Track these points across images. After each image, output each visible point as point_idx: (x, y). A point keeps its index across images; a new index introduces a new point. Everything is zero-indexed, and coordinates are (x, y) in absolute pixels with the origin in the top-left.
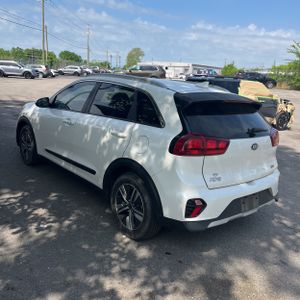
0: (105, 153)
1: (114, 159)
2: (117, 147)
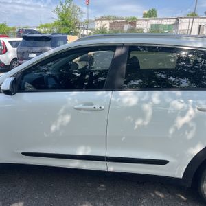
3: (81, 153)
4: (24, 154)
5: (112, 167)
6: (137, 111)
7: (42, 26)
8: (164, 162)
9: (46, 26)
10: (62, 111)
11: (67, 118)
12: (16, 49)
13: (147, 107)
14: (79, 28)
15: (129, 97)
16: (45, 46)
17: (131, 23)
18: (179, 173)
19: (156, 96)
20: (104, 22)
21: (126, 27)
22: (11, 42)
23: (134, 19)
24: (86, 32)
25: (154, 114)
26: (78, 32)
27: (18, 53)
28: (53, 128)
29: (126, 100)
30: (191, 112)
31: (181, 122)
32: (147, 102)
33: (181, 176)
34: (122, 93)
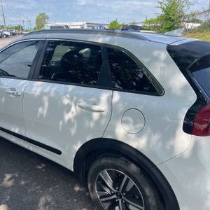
0: (73, 131)
2: (92, 124)
30: (73, 109)
31: (67, 117)
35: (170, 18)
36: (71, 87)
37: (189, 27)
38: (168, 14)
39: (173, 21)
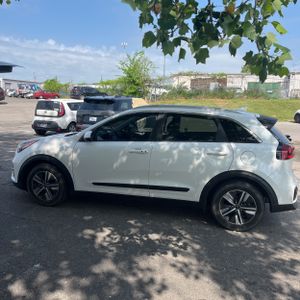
0: (202, 171)
1: (216, 174)
3: (132, 182)
4: (95, 184)
5: (153, 194)
6: (169, 154)
7: (102, 83)
8: (186, 190)
9: (108, 83)
10: (122, 153)
11: (124, 159)
12: (75, 112)
13: (175, 152)
14: (149, 86)
15: (165, 145)
16: (107, 109)
17: (219, 81)
18: (194, 196)
19: (182, 145)
20: (182, 79)
21: (213, 86)
22: (69, 104)
23: (222, 75)
24: (158, 92)
25: (179, 156)
26: (148, 92)
27: (78, 116)
28: (115, 166)
29: (162, 147)
30: (203, 156)
31: (196, 162)
32: (175, 149)
33: (198, 200)
34: (161, 143)
35: (134, 82)
36: (196, 144)
37: (157, 93)
38: (130, 77)
39: (137, 85)
